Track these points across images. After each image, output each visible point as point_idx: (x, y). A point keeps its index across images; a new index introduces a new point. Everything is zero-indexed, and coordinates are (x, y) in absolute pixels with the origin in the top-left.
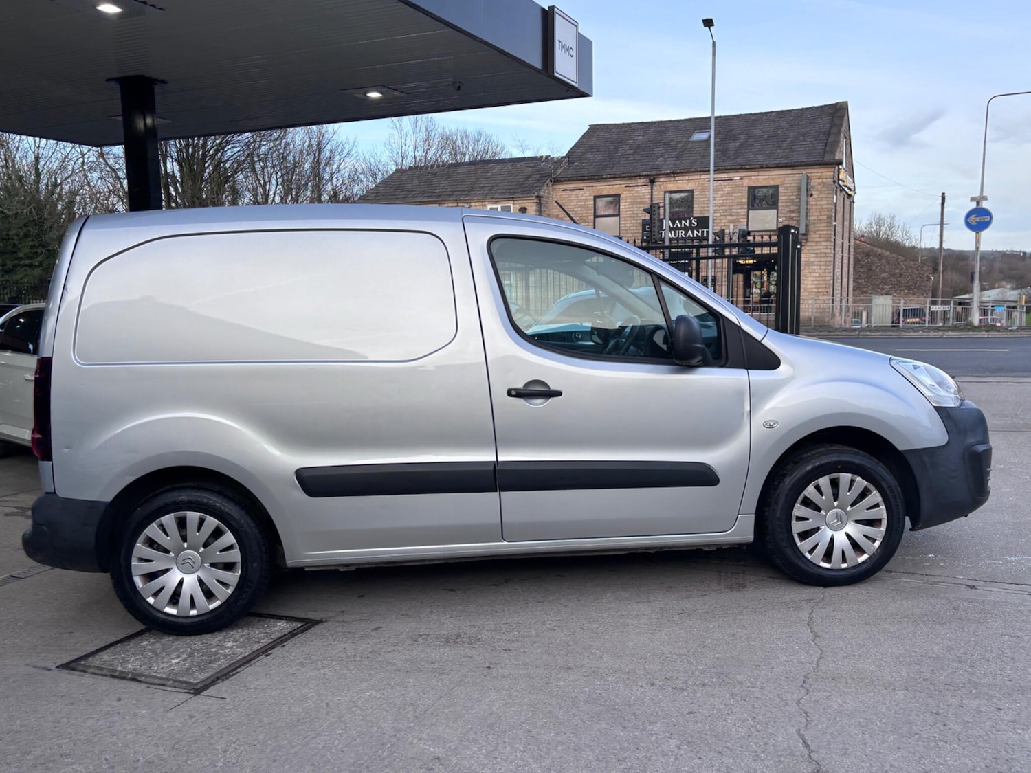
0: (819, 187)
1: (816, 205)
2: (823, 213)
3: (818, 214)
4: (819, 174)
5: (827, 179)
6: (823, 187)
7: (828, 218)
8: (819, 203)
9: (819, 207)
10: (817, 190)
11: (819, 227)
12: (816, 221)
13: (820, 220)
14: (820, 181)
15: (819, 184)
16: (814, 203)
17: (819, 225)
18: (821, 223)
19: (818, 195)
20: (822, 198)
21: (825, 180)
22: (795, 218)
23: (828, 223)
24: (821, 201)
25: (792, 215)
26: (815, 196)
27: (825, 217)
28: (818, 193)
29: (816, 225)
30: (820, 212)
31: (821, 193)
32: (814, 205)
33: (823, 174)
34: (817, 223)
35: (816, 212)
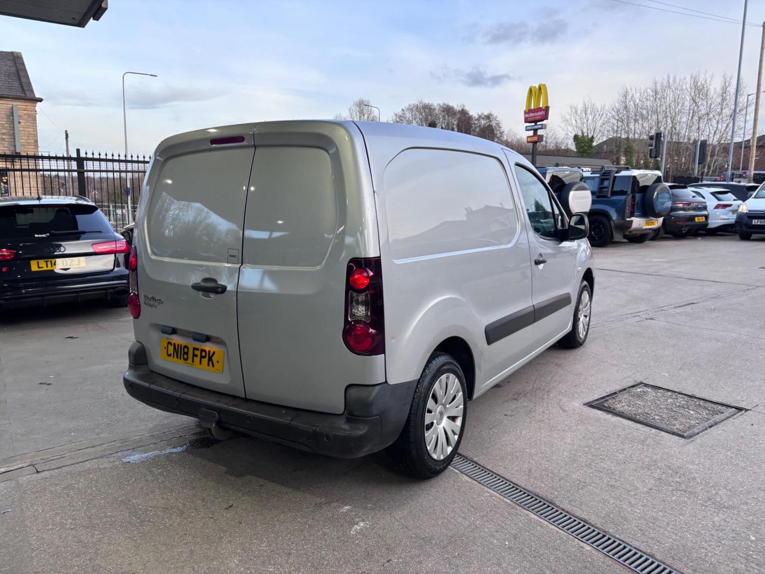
0: (25, 117)
1: (24, 131)
2: (31, 138)
3: (27, 138)
4: (25, 107)
5: (31, 111)
6: (29, 117)
7: (35, 142)
8: (26, 129)
9: (27, 133)
10: (24, 120)
11: (28, 148)
12: (26, 144)
13: (29, 143)
14: (26, 112)
15: (25, 115)
16: (23, 129)
17: (28, 147)
18: (30, 145)
19: (25, 123)
20: (29, 126)
21: (29, 112)
22: (6, 140)
23: (35, 146)
24: (28, 128)
25: (4, 137)
26: (22, 124)
27: (33, 141)
28: (25, 121)
29: (26, 147)
30: (28, 137)
31: (28, 122)
32: (22, 131)
33: (28, 107)
34: (27, 145)
35: (25, 136)
